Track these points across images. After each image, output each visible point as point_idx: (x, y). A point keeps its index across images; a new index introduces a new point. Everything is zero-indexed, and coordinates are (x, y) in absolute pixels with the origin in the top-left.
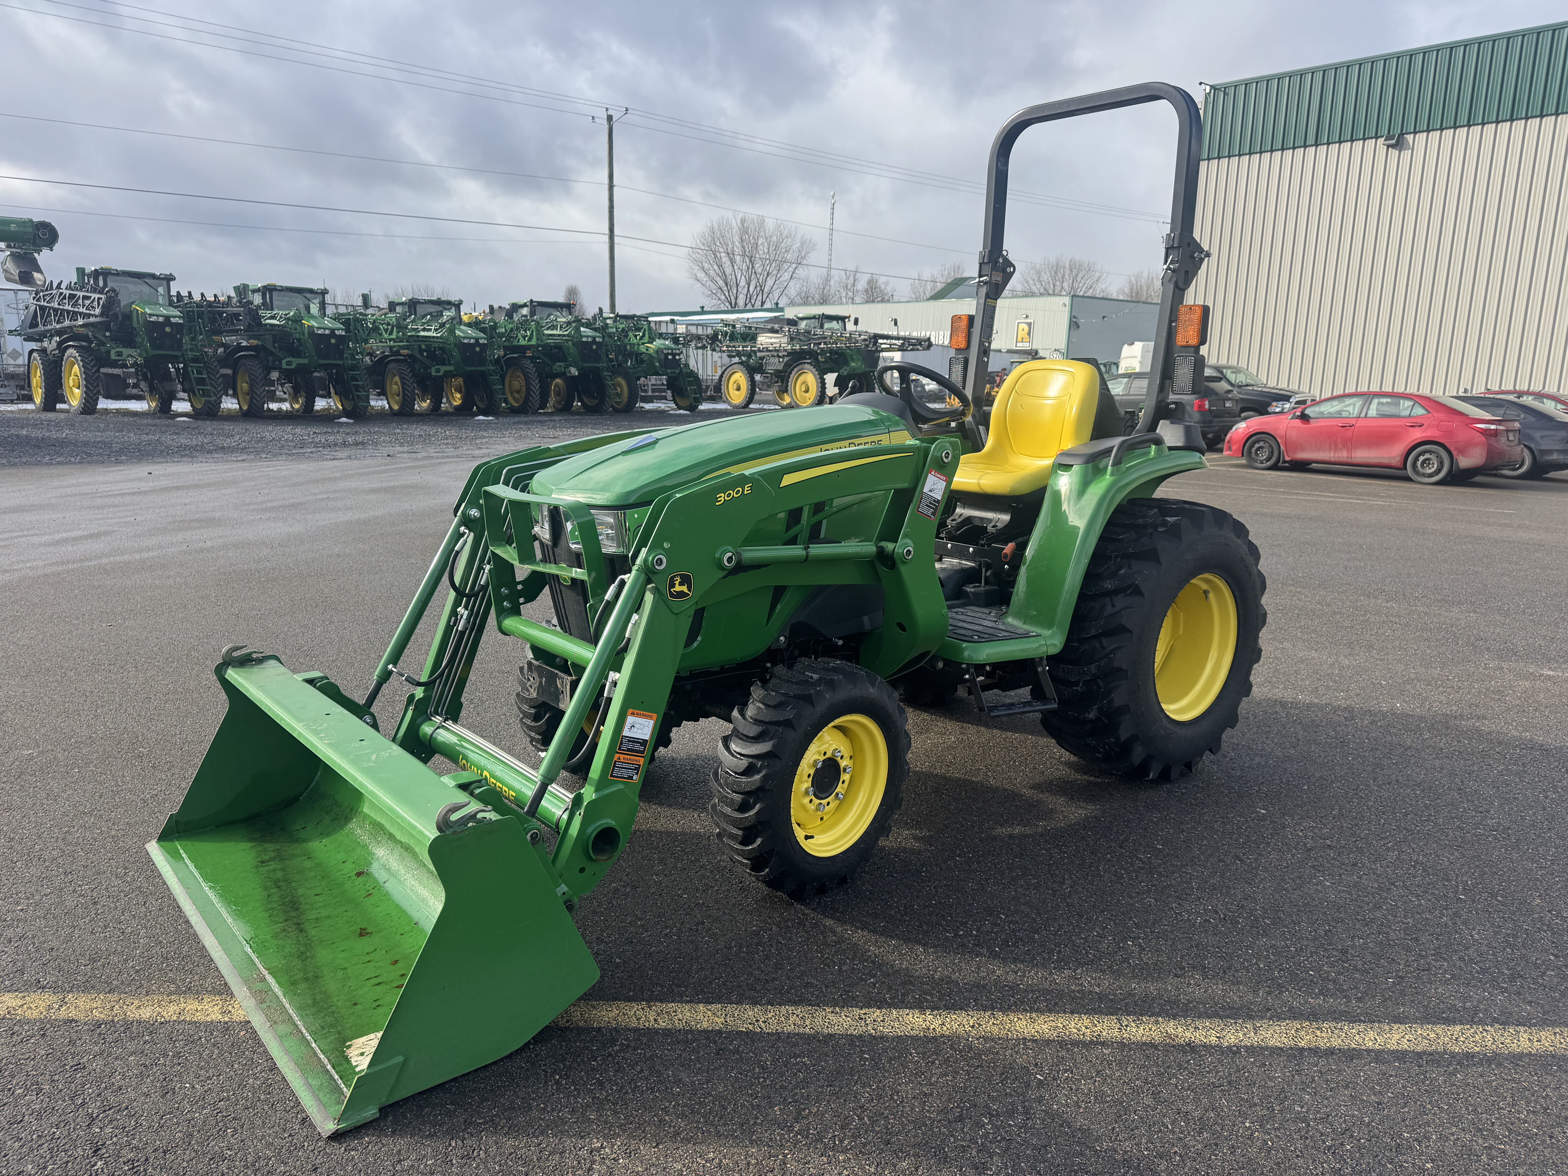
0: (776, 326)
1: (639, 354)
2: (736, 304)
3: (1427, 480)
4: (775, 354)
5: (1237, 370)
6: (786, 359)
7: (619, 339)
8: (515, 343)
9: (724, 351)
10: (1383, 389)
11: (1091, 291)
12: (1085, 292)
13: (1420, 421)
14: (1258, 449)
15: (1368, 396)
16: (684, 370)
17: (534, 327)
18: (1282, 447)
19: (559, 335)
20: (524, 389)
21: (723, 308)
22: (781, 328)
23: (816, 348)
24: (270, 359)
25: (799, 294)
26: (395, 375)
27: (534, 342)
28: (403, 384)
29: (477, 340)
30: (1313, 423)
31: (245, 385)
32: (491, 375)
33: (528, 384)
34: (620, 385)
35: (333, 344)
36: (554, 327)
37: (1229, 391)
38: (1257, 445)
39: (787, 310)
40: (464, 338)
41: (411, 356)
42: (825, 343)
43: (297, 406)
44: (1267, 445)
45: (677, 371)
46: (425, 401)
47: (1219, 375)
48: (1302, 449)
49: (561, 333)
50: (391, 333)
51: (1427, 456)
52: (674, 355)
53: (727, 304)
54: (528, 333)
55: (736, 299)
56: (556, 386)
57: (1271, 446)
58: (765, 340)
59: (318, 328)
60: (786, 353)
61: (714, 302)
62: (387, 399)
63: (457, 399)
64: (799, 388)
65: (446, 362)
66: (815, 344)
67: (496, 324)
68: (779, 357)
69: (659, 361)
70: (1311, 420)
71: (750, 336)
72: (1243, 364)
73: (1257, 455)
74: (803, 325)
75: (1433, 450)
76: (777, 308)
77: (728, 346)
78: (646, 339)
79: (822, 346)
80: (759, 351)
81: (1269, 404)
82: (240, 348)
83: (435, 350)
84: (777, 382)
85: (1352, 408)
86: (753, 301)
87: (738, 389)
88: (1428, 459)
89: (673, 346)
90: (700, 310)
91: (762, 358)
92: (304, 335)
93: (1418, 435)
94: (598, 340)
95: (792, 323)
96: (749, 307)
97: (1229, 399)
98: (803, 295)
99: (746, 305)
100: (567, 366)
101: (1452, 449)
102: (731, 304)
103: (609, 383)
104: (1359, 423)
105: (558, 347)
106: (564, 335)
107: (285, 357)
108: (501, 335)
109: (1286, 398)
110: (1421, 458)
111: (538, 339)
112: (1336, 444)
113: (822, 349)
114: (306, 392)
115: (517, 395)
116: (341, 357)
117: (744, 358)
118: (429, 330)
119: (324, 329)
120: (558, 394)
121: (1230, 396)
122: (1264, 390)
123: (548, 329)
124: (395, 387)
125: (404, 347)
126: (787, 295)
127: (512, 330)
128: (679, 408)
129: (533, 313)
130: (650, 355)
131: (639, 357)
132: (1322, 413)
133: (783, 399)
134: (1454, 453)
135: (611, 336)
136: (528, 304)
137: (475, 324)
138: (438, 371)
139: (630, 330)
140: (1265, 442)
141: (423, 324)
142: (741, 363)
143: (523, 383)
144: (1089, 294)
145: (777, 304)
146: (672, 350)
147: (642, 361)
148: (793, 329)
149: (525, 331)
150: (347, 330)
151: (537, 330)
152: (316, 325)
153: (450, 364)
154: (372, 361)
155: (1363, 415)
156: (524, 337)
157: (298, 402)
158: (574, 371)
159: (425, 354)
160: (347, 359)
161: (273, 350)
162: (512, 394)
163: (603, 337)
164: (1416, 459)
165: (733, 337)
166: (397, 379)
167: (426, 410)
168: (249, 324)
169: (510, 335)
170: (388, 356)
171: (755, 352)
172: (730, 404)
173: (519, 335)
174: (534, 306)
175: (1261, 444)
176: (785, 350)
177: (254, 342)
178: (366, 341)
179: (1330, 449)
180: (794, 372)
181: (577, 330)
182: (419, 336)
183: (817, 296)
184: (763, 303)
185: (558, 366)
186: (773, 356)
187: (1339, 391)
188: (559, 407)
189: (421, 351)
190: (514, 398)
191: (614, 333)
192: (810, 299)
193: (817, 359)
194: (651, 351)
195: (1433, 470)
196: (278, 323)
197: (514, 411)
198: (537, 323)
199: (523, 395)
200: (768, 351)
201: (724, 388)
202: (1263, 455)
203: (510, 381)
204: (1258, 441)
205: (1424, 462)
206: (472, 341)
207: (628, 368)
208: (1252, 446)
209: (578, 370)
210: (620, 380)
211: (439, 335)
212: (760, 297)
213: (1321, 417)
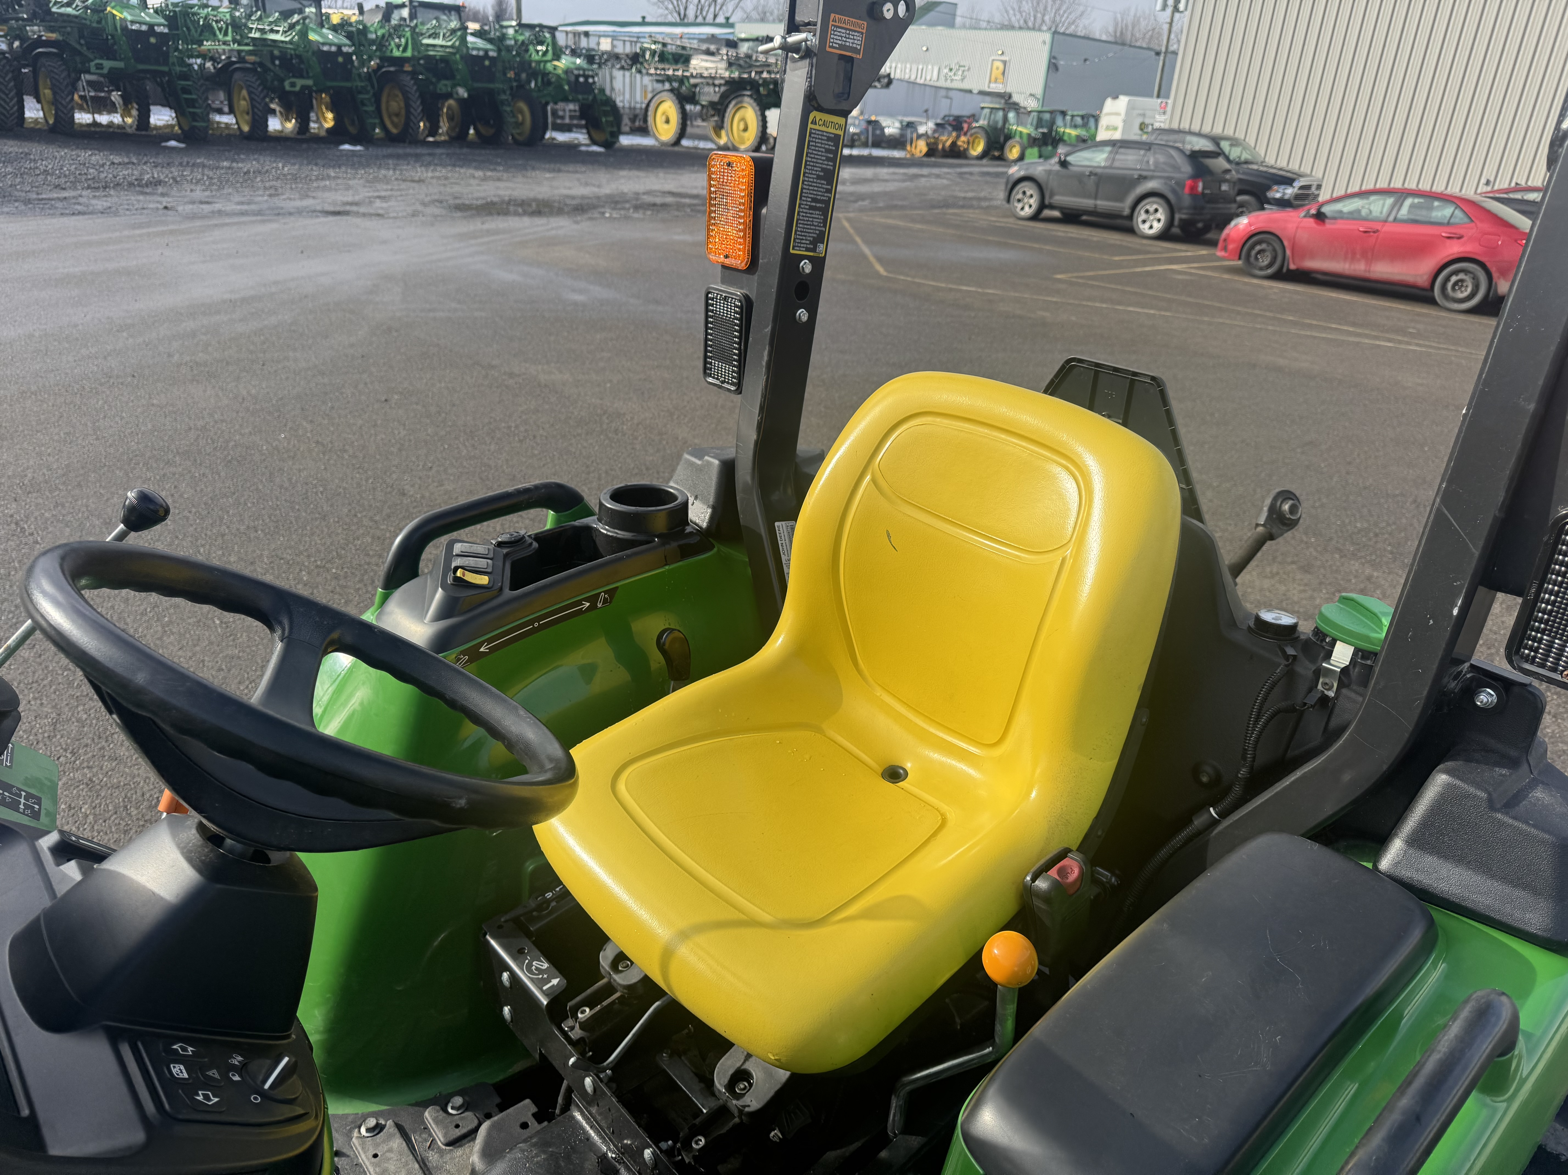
0: (713, 48)
1: (545, 74)
2: (685, 15)
3: (1456, 306)
4: (711, 81)
5: (1234, 142)
6: (723, 89)
7: (518, 54)
8: (388, 54)
9: (651, 75)
10: (1420, 186)
11: (1073, 27)
12: (1067, 28)
13: (1460, 231)
14: (1259, 252)
15: (1402, 194)
16: (599, 97)
17: (408, 34)
18: (1288, 252)
19: (442, 46)
20: (403, 112)
21: (670, 19)
22: (718, 50)
23: (757, 77)
24: (78, 59)
25: (756, 8)
26: (241, 88)
27: (409, 54)
28: (252, 99)
29: (339, 47)
30: (1329, 225)
31: (48, 92)
32: (360, 93)
33: (408, 106)
34: (521, 111)
35: (152, 44)
36: (435, 35)
37: (1227, 171)
38: (1258, 248)
39: (737, 26)
40: (324, 44)
41: (261, 64)
42: (769, 72)
43: (129, 120)
44: (1270, 248)
45: (591, 98)
46: (290, 121)
47: (1217, 150)
48: (1313, 256)
49: (444, 43)
50: (226, 34)
51: (1461, 276)
52: (587, 77)
53: (676, 15)
54: (403, 40)
55: (686, 9)
56: (449, 108)
57: (1275, 250)
58: (700, 64)
59: (132, 22)
60: (722, 82)
61: (660, 11)
62: (235, 116)
63: (329, 120)
64: (737, 125)
65: (305, 74)
66: (756, 72)
67: (365, 27)
68: (714, 85)
69: (569, 83)
70: (1327, 221)
71: (682, 58)
72: (1240, 135)
73: (1256, 259)
74: (744, 48)
75: (1471, 269)
76: (728, 24)
77: (656, 69)
78: (550, 56)
79: (765, 75)
80: (692, 76)
81: (1269, 188)
82: (39, 42)
83: (291, 59)
84: (713, 116)
85: (1378, 207)
86: (704, 13)
87: (667, 121)
88: (1462, 281)
89: (585, 66)
90: (640, 20)
91: (695, 86)
92: (116, 30)
93: (1455, 249)
94: (491, 54)
95: (732, 44)
96: (700, 20)
97: (1226, 181)
98: (760, 9)
99: (696, 17)
100: (454, 86)
101: (1493, 270)
102: (679, 14)
103: (508, 109)
104: (1387, 228)
105: (444, 60)
106: (447, 47)
107: (96, 58)
108: (373, 42)
109: (1288, 181)
110: (1454, 279)
111: (413, 49)
112: (1354, 254)
113: (765, 80)
114: (137, 104)
115: (395, 120)
116: (166, 62)
117: (676, 85)
118: (277, 32)
119: (140, 23)
120: (451, 118)
121: (1228, 177)
122: (1262, 169)
123: (429, 37)
124: (243, 103)
125: (250, 53)
126: (742, 8)
127: (383, 36)
128: (594, 142)
129: (413, 16)
130: (558, 76)
131: (545, 77)
132: (1341, 212)
133: (719, 136)
134: (1495, 275)
135: (509, 49)
136: (407, 3)
137: (343, 27)
138: (293, 85)
139: (531, 43)
140: (1269, 244)
141: (271, 23)
142: (672, 90)
143: (402, 104)
144: (1070, 31)
145: (727, 19)
146: (584, 70)
147: (549, 83)
148: (732, 52)
149: (399, 38)
150: (169, 26)
151: (413, 38)
152: (129, 18)
153: (308, 78)
154: (215, 68)
155: (1391, 218)
156: (398, 46)
157: (130, 116)
158: (462, 92)
159: (277, 62)
160: (173, 64)
161: (78, 47)
162: (390, 117)
163: (499, 51)
164: (1447, 279)
165: (663, 57)
166: (244, 93)
167: (292, 132)
168: (34, 11)
169: (382, 43)
170: (235, 63)
171: (687, 77)
172: (657, 139)
173: (392, 43)
174: (415, 7)
175: (1264, 246)
176: (722, 78)
177: (53, 36)
178: (200, 43)
179: (1346, 258)
180: (731, 106)
181: (463, 39)
182: (266, 40)
183: (776, 12)
184: (715, 16)
185: (443, 86)
186: (708, 84)
187: (1369, 185)
188: (453, 134)
189: (273, 58)
190: (392, 122)
191: (512, 46)
192: (768, 14)
193: (758, 91)
194: (560, 72)
195: (1465, 294)
196: (74, 12)
197: (391, 139)
198: (413, 29)
199: (403, 120)
200: (702, 77)
201: (650, 119)
202: (1264, 261)
203: (388, 102)
204: (1259, 242)
205: (1456, 283)
206: (334, 49)
207: (531, 90)
208: (1252, 247)
209: (468, 91)
210: (522, 105)
211: (288, 39)
212: (712, 9)
213: (1340, 216)
